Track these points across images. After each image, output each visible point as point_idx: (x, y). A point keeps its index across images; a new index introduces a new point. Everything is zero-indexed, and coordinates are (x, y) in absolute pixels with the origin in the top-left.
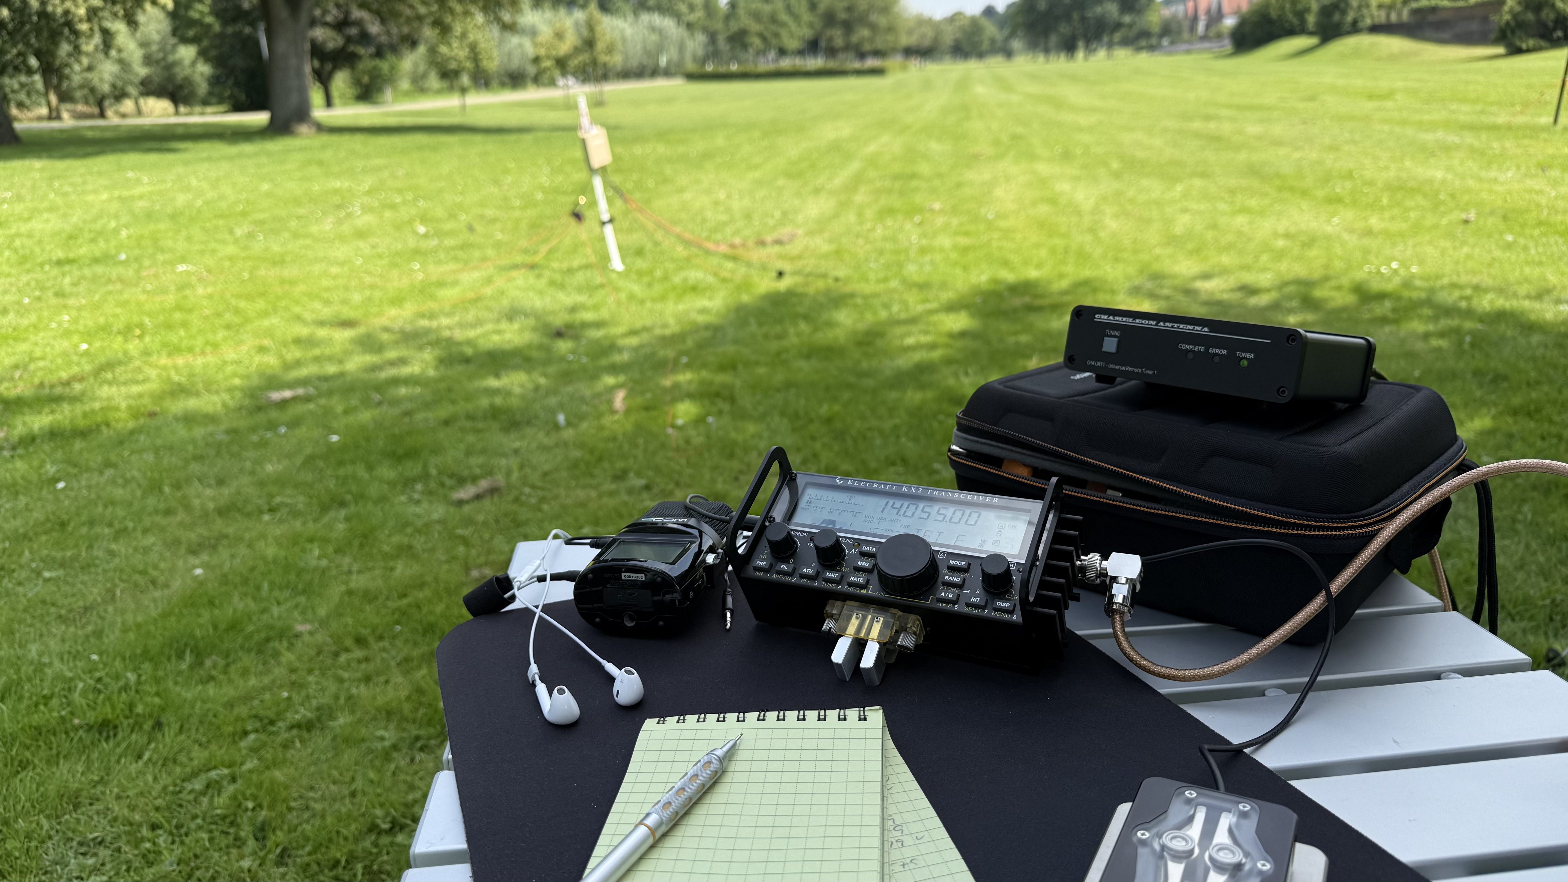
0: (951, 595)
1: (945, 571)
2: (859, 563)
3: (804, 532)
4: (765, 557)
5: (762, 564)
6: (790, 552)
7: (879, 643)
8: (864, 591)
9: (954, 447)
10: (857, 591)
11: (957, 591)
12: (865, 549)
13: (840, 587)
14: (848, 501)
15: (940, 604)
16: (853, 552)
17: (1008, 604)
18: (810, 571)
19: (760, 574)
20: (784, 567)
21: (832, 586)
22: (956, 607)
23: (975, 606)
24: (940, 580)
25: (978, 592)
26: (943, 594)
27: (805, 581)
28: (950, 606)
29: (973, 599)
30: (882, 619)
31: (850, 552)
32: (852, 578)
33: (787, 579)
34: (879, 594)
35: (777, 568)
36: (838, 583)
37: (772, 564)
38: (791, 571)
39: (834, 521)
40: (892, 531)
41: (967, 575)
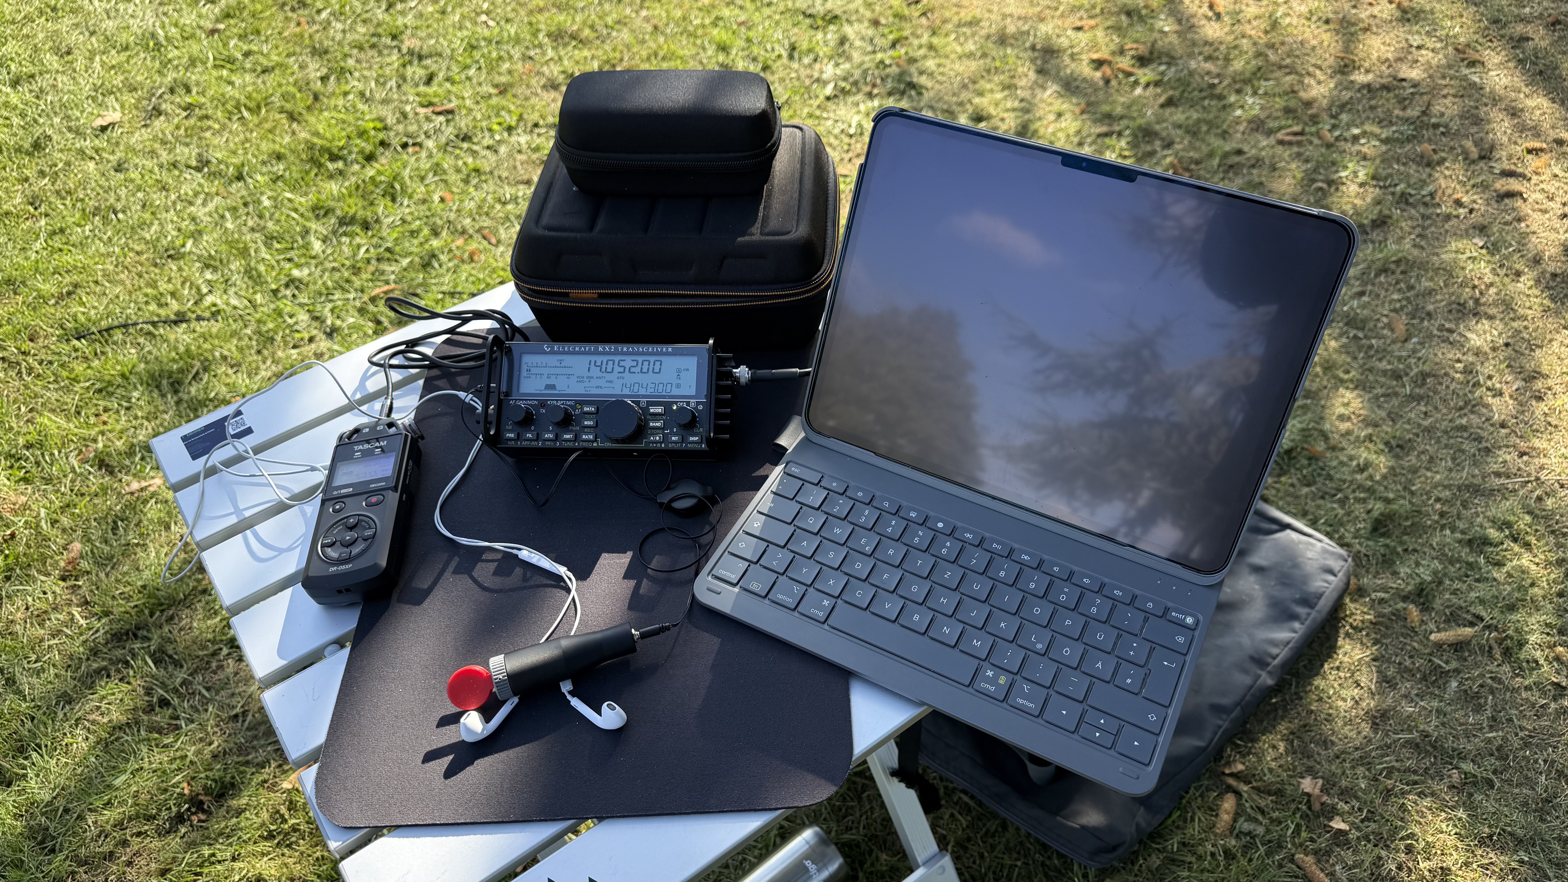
0: (658, 438)
1: (649, 417)
2: (586, 423)
3: (535, 400)
4: (510, 427)
5: (512, 435)
6: (530, 421)
8: (595, 444)
11: (660, 432)
12: (586, 409)
13: (576, 444)
14: (558, 364)
15: (651, 445)
16: (577, 412)
17: (697, 438)
18: (552, 436)
19: (512, 444)
20: (530, 436)
21: (570, 444)
22: (664, 445)
23: (675, 442)
24: (646, 425)
25: (675, 430)
26: (652, 438)
27: (548, 444)
28: (659, 445)
29: (674, 438)
32: (584, 437)
33: (534, 444)
34: (608, 444)
35: (525, 438)
36: (574, 441)
37: (518, 434)
38: (535, 438)
39: (554, 385)
40: (601, 388)
41: (664, 418)
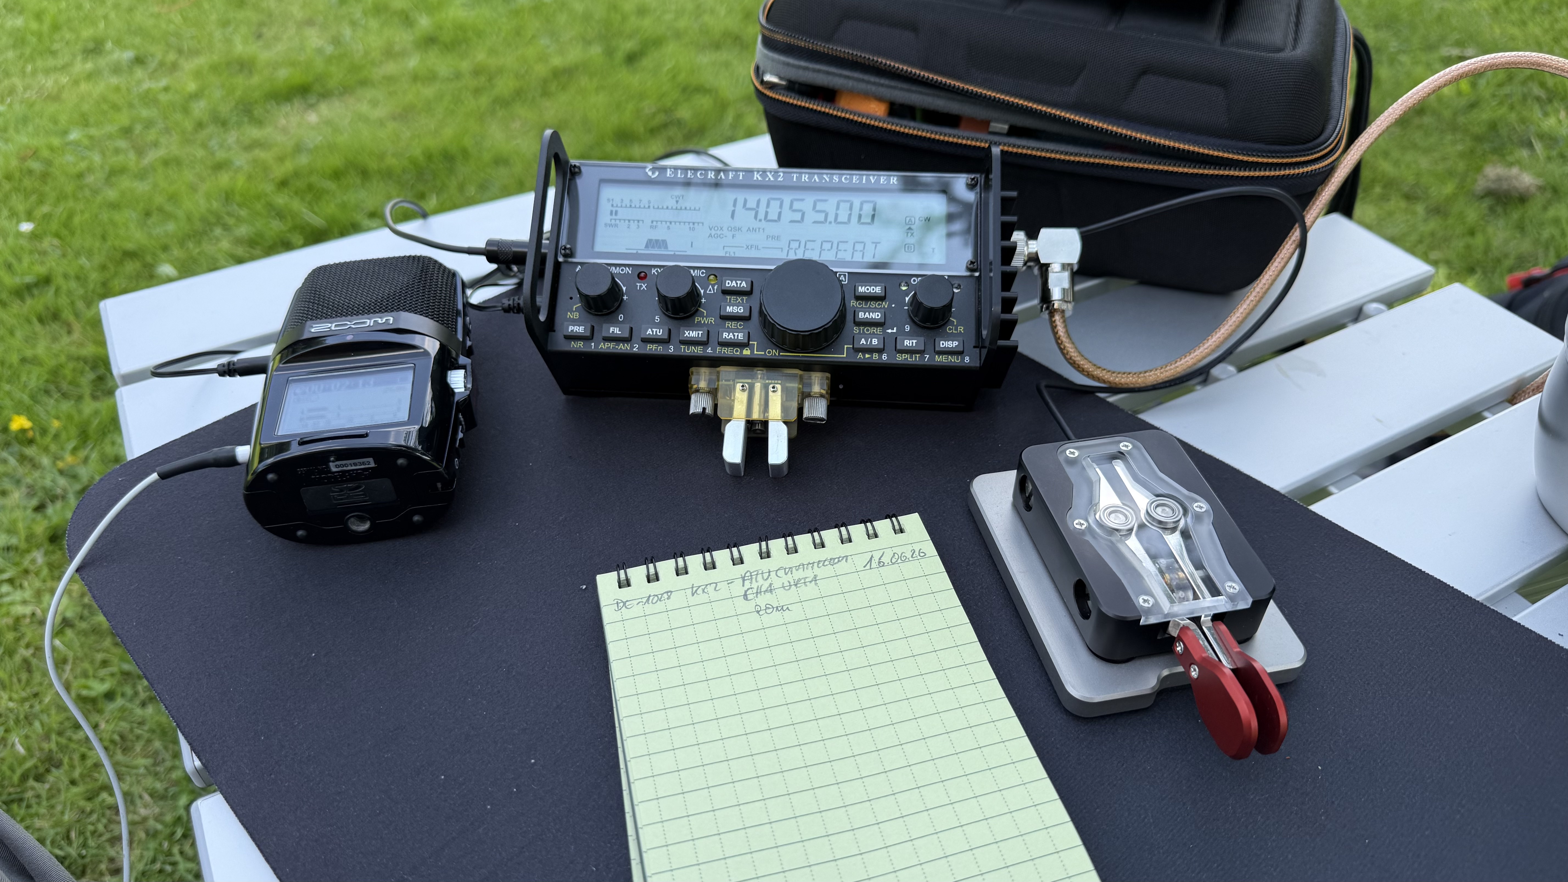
0: (875, 342)
1: (853, 303)
2: (729, 309)
3: (625, 265)
4: (576, 316)
5: (579, 329)
6: (616, 304)
7: (785, 423)
8: (747, 352)
9: (769, 78)
10: (735, 353)
11: (878, 330)
12: (730, 284)
13: (709, 350)
14: (671, 203)
15: (860, 355)
16: (711, 290)
17: (955, 343)
18: (659, 332)
19: (578, 346)
20: (615, 330)
21: (697, 351)
22: (884, 357)
23: (910, 352)
24: (849, 317)
25: (908, 328)
26: (863, 341)
27: (652, 349)
28: (875, 356)
29: (907, 343)
30: (779, 387)
31: (708, 291)
32: (725, 335)
33: (623, 348)
34: (773, 353)
35: (604, 334)
36: (704, 344)
37: (593, 328)
38: (627, 335)
39: (664, 242)
40: (757, 248)
41: (885, 304)
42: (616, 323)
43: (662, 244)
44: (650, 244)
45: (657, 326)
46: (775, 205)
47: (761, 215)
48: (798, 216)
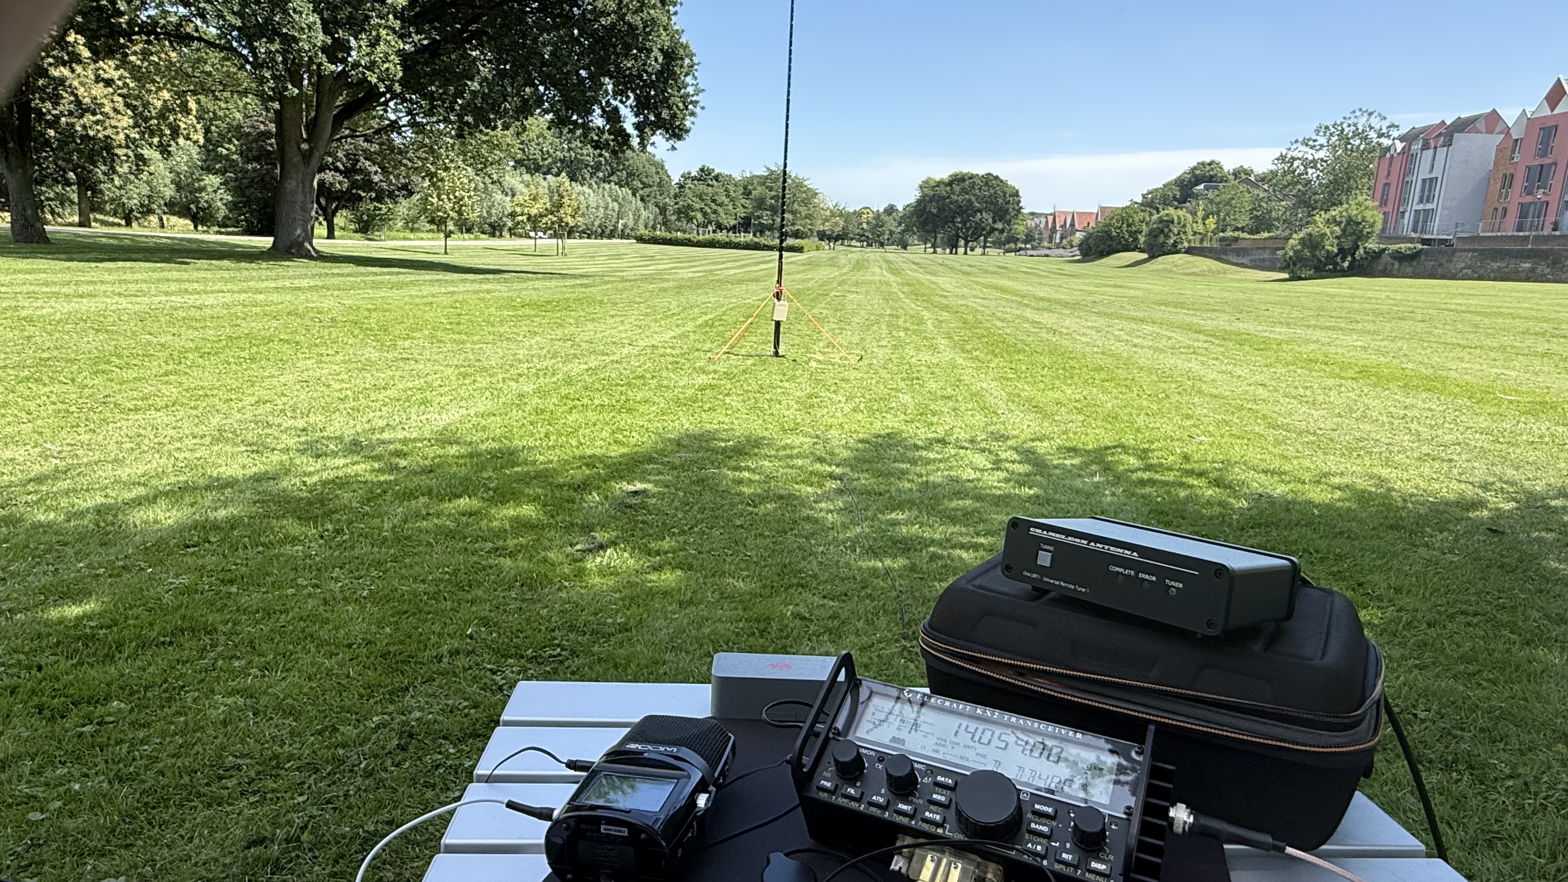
0: (1039, 848)
1: (1030, 815)
2: (935, 796)
3: (872, 749)
4: (829, 775)
5: (828, 785)
6: (857, 774)
8: (940, 831)
10: (932, 829)
11: (1044, 841)
12: (941, 778)
13: (913, 823)
15: (1027, 857)
16: (926, 780)
18: (880, 799)
19: (824, 796)
20: (852, 791)
21: (905, 820)
22: (1045, 863)
23: (1067, 864)
24: (1024, 826)
25: (1068, 845)
26: (1030, 845)
28: (1038, 860)
29: (1064, 855)
30: (960, 865)
31: (923, 781)
32: (927, 814)
33: (854, 805)
34: (957, 836)
35: (843, 791)
36: (912, 817)
37: (837, 786)
38: (858, 796)
39: (903, 740)
40: (968, 760)
41: (1054, 823)
42: (853, 786)
43: (903, 742)
44: (894, 740)
45: (882, 796)
46: (988, 734)
47: (976, 738)
48: (1003, 745)
